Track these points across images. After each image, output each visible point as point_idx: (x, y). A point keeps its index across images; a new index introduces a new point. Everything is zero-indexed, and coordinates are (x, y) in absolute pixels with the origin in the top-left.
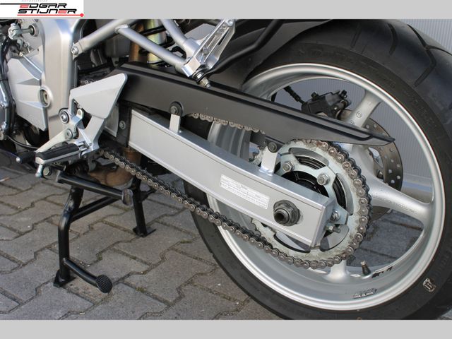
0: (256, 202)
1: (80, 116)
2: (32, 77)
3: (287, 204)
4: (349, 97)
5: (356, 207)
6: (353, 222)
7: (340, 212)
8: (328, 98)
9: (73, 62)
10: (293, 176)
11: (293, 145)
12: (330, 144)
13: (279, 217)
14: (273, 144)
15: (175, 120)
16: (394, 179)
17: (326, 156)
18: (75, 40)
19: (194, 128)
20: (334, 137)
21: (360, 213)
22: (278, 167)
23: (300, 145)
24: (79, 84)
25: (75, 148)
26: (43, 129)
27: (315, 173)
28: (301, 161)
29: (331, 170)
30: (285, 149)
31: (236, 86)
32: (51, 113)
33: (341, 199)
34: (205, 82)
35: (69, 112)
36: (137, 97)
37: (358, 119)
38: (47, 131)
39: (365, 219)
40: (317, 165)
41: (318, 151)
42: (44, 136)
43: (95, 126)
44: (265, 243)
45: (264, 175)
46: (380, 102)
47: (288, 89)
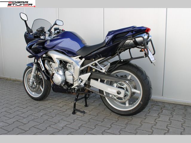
0: (114, 91)
1: (81, 80)
2: (71, 74)
3: (119, 91)
4: (127, 76)
5: (129, 91)
6: (129, 94)
7: (127, 92)
8: (123, 76)
9: (80, 71)
10: (119, 87)
11: (119, 82)
12: (125, 82)
13: (118, 93)
14: (116, 82)
15: (99, 80)
16: (135, 88)
17: (124, 84)
18: (80, 68)
19: (102, 81)
20: (125, 80)
21: (130, 92)
22: (117, 86)
23: (120, 82)
24: (80, 75)
25: (80, 86)
26: (72, 83)
27: (123, 87)
28: (120, 85)
29: (125, 86)
30: (118, 83)
31: (109, 74)
32: (74, 80)
33: (127, 90)
34: (106, 73)
35: (79, 80)
36: (92, 77)
37: (129, 78)
38: (73, 84)
39: (131, 94)
40: (123, 85)
41: (123, 83)
42: (72, 85)
43: (84, 82)
44: (115, 99)
45: (115, 87)
46: (132, 75)
47: (116, 75)
